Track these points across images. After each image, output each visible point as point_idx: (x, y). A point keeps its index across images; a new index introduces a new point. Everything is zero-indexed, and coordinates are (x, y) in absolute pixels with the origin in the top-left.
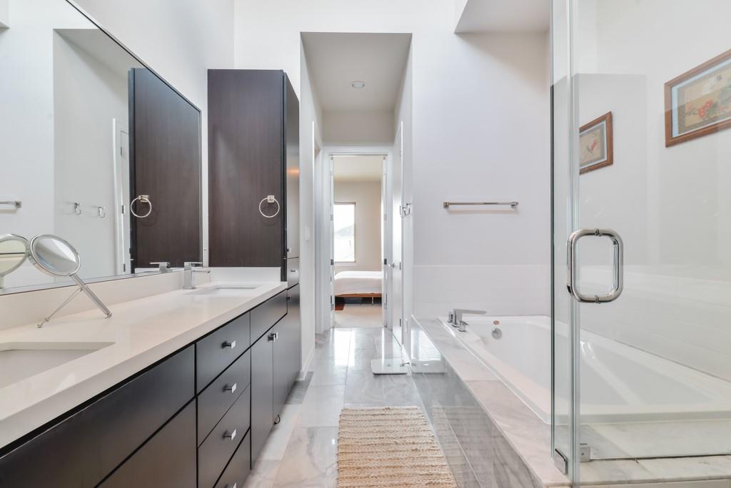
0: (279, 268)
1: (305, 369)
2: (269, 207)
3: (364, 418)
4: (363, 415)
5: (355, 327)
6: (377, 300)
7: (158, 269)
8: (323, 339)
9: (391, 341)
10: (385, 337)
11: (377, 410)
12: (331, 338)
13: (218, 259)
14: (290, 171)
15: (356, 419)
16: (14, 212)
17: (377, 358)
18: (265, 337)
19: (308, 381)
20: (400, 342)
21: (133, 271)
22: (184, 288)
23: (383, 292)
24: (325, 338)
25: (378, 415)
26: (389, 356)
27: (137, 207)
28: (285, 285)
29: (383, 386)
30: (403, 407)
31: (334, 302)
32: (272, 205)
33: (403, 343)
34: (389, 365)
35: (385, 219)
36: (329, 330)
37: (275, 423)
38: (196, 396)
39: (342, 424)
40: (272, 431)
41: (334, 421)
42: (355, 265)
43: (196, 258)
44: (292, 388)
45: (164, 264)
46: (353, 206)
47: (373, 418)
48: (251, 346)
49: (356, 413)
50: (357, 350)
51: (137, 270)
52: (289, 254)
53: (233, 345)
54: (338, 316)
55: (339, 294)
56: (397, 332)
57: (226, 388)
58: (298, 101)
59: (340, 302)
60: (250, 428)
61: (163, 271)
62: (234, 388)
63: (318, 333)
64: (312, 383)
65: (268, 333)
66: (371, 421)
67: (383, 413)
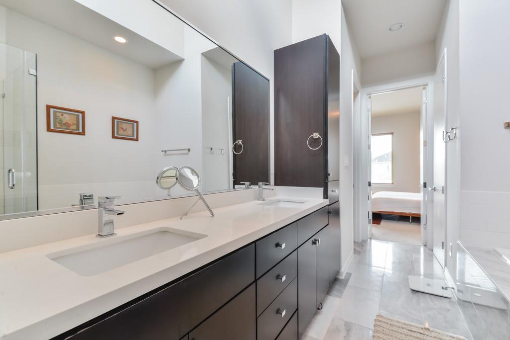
0: (323, 188)
1: (344, 270)
2: (315, 142)
3: (400, 330)
4: (399, 327)
5: (391, 241)
6: (416, 219)
7: (244, 186)
8: (361, 247)
9: (432, 261)
10: (425, 256)
11: (414, 326)
12: (368, 247)
13: (281, 181)
14: (331, 114)
15: (391, 328)
16: (187, 154)
17: (415, 275)
18: (310, 241)
19: (347, 280)
20: (443, 264)
21: (234, 188)
22: (259, 200)
23: (422, 212)
24: (363, 246)
25: (415, 332)
26: (429, 275)
27: (236, 148)
28: (327, 202)
29: (422, 305)
30: (447, 333)
31: (371, 217)
32: (317, 140)
33: (446, 266)
34: (429, 285)
35: (425, 144)
36: (367, 240)
37: (319, 309)
38: (256, 281)
39: (377, 328)
40: (316, 314)
41: (369, 322)
42: (393, 186)
43: (266, 180)
44: (333, 282)
45: (248, 183)
46: (390, 136)
47: (409, 333)
48: (298, 248)
49: (392, 323)
50: (394, 263)
51: (236, 186)
52: (330, 178)
53: (283, 246)
54: (375, 229)
55: (376, 210)
56: (439, 253)
57: (278, 277)
58: (339, 56)
59: (377, 218)
60: (297, 309)
61: (248, 188)
62: (284, 278)
63: (356, 241)
64: (350, 283)
65: (313, 239)
66: (408, 335)
67: (422, 331)
